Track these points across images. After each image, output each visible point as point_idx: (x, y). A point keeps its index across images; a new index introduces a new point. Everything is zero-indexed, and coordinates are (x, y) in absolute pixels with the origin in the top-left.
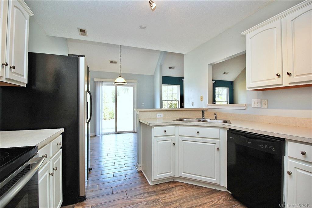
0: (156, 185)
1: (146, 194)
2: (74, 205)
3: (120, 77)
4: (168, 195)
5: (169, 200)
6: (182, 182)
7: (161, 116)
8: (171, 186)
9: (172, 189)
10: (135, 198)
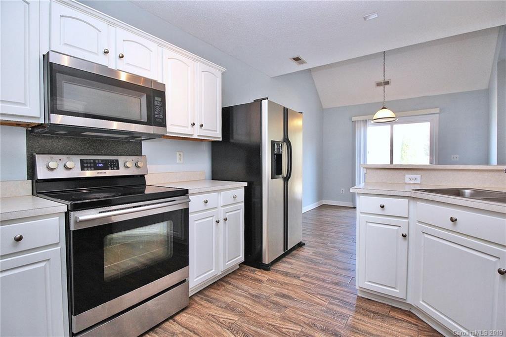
0: (368, 299)
1: (337, 301)
2: (256, 269)
3: (384, 108)
4: (372, 321)
5: (361, 327)
6: (426, 321)
7: (416, 179)
8: (392, 314)
9: (387, 319)
10: (319, 296)
